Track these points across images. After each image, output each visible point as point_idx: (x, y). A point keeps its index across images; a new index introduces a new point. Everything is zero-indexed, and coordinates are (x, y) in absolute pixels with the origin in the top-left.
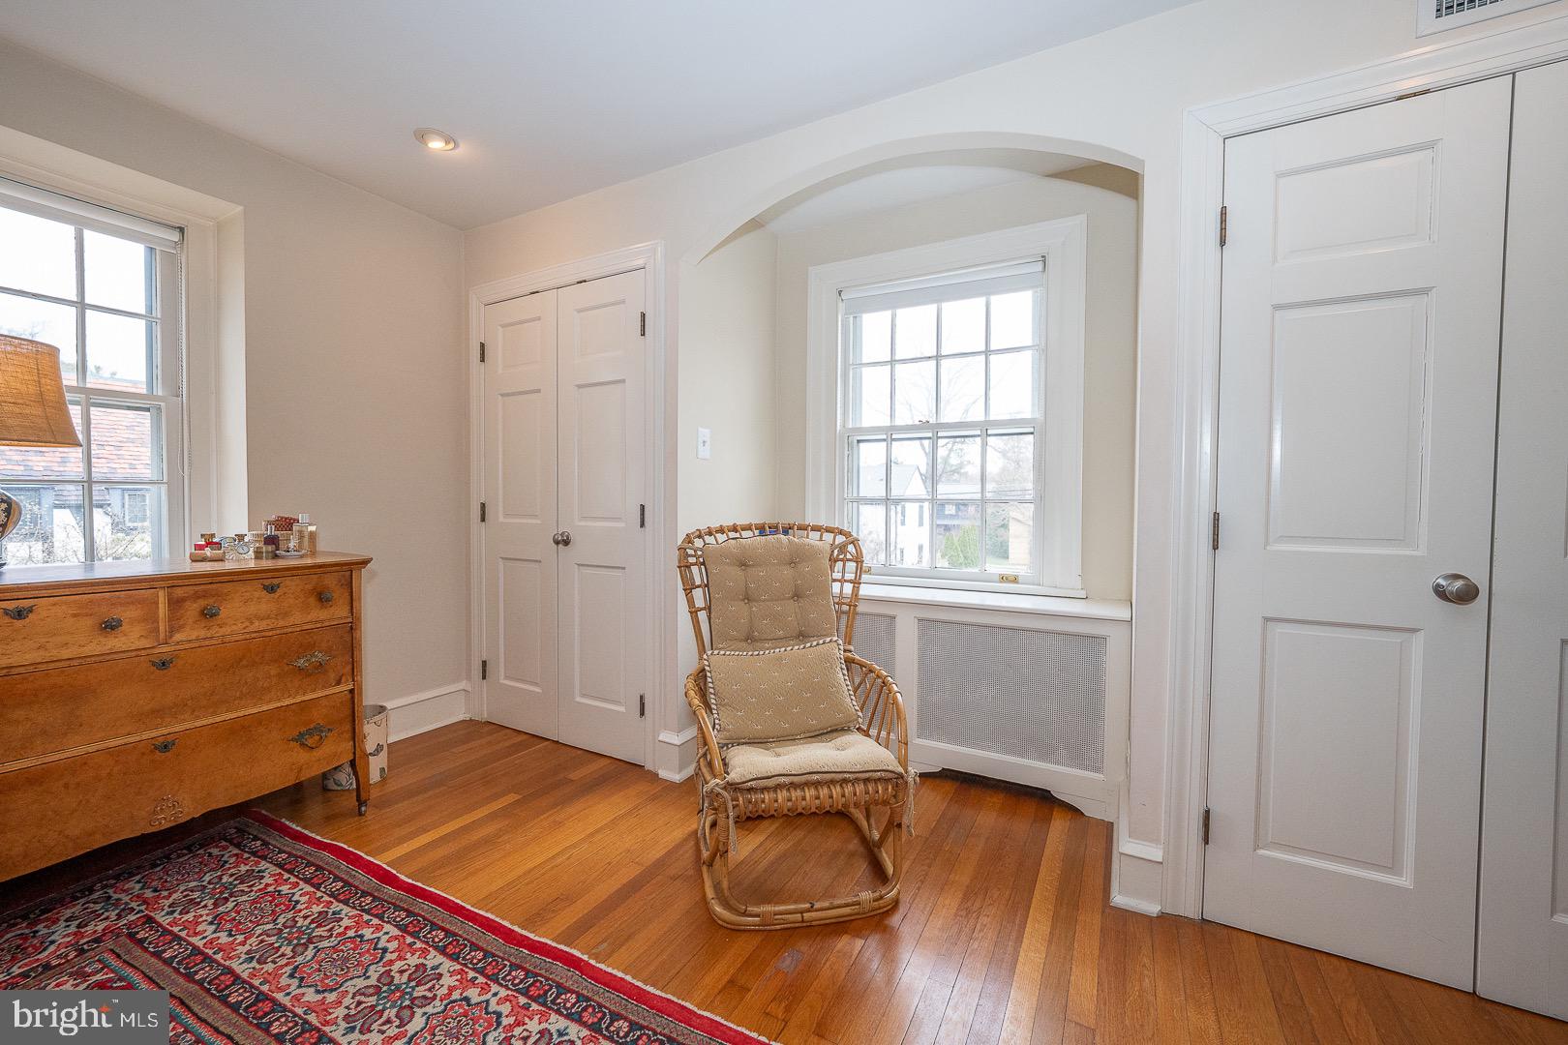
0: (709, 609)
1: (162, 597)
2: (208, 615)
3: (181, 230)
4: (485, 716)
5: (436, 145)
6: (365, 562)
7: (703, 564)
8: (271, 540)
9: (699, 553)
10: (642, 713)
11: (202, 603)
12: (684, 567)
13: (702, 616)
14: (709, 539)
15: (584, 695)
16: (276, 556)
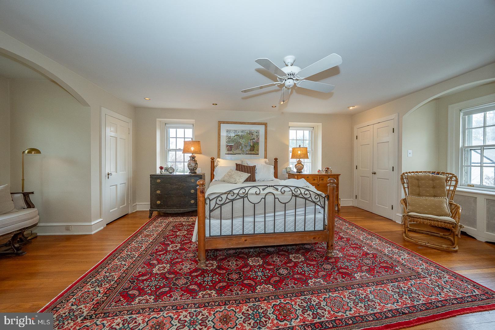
0: (408, 188)
1: (318, 177)
2: (322, 180)
3: (313, 128)
4: (356, 206)
5: (351, 108)
6: (340, 175)
7: (407, 179)
8: (326, 171)
9: (406, 177)
10: (392, 209)
11: (322, 178)
12: (402, 179)
13: (407, 189)
14: (409, 174)
15: (378, 204)
16: (327, 173)
